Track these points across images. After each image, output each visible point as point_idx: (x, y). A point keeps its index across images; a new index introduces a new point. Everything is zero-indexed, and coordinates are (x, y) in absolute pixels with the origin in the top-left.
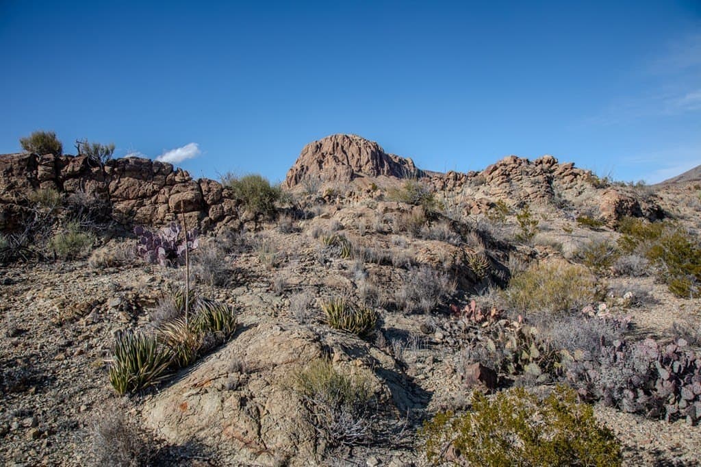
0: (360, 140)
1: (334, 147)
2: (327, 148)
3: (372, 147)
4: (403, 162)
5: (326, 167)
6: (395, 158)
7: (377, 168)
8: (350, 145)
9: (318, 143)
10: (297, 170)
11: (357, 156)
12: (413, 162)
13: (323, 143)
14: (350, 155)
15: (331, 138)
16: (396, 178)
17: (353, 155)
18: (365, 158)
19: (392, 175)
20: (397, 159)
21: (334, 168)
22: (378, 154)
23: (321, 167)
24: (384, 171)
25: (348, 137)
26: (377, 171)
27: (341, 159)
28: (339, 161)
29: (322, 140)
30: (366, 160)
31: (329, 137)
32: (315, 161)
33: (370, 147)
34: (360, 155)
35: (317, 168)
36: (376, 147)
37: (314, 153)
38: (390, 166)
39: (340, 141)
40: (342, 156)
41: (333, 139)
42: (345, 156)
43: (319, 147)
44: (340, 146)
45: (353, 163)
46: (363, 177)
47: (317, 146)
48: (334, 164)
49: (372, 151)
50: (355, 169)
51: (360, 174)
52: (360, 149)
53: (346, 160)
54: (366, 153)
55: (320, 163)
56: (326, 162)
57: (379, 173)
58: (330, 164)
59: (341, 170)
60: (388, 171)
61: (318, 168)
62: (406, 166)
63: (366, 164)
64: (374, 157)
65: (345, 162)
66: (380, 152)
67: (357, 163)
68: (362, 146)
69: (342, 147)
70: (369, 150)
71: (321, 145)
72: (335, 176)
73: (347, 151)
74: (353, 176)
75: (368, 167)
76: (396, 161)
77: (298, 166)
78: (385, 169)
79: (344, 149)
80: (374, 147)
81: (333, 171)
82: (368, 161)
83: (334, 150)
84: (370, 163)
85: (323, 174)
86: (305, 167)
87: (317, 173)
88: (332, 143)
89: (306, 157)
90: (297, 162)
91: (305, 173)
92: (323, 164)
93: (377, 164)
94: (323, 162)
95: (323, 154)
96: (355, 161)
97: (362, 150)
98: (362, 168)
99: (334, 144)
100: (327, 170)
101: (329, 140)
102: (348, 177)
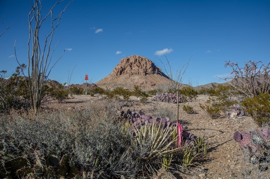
0: (146, 58)
1: (135, 61)
2: (132, 60)
5: (133, 69)
8: (142, 60)
11: (145, 65)
13: (130, 58)
14: (142, 64)
16: (160, 75)
23: (132, 69)
25: (140, 57)
27: (139, 66)
29: (129, 57)
31: (132, 56)
32: (129, 66)
35: (130, 69)
36: (152, 62)
37: (127, 62)
39: (137, 58)
42: (140, 64)
44: (138, 60)
46: (149, 74)
48: (137, 68)
52: (146, 62)
53: (141, 66)
55: (131, 66)
57: (154, 73)
58: (135, 67)
60: (157, 73)
63: (149, 69)
66: (153, 64)
69: (139, 61)
70: (150, 63)
71: (129, 59)
72: (139, 73)
73: (141, 62)
74: (146, 73)
78: (156, 71)
79: (140, 62)
81: (137, 70)
82: (150, 67)
84: (151, 68)
85: (133, 72)
86: (124, 68)
87: (130, 71)
88: (134, 59)
89: (123, 63)
90: (118, 66)
91: (124, 70)
92: (132, 67)
93: (153, 69)
94: (132, 66)
95: (131, 63)
96: (145, 67)
97: (147, 63)
98: (147, 70)
99: (135, 59)
100: (134, 70)
101: (132, 57)
102: (144, 74)
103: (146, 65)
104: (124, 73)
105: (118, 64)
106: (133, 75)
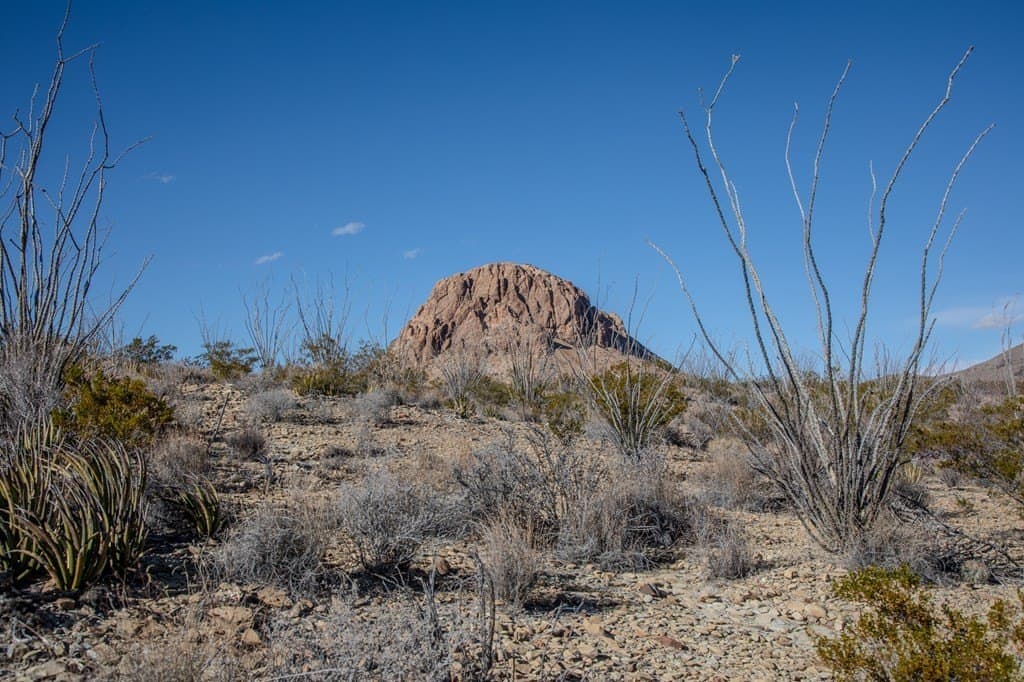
0: (549, 276)
1: (499, 288)
2: (485, 287)
3: (573, 292)
4: (608, 321)
5: (493, 326)
7: (585, 331)
8: (531, 284)
9: (465, 278)
10: (426, 328)
11: (546, 308)
13: (474, 277)
14: (532, 305)
15: (490, 269)
16: (617, 352)
17: (539, 306)
18: (563, 311)
19: (609, 345)
21: (513, 329)
22: (583, 304)
23: (485, 327)
24: (597, 338)
25: (524, 271)
26: (587, 336)
27: (517, 311)
28: (515, 315)
29: (471, 272)
30: (565, 315)
31: (486, 267)
32: (470, 314)
33: (568, 290)
35: (476, 327)
36: (577, 291)
37: (461, 298)
39: (509, 274)
40: (519, 305)
41: (494, 271)
42: (522, 305)
43: (468, 285)
44: (511, 287)
45: (541, 320)
46: (565, 347)
47: (465, 282)
48: (510, 321)
49: (574, 299)
51: (558, 341)
52: (551, 293)
53: (526, 313)
54: (564, 302)
55: (481, 315)
56: (492, 315)
57: (589, 342)
58: (501, 319)
60: (603, 338)
61: (480, 326)
62: (614, 327)
63: (566, 323)
64: (579, 311)
66: (584, 300)
68: (555, 287)
69: (517, 288)
70: (570, 298)
71: (471, 281)
73: (526, 297)
74: (549, 345)
75: (569, 330)
77: (428, 320)
78: (599, 334)
79: (520, 292)
81: (510, 333)
82: (569, 319)
83: (499, 294)
84: (574, 321)
85: (491, 340)
86: (450, 324)
87: (479, 336)
88: (495, 279)
89: (443, 303)
90: (420, 313)
91: (450, 336)
92: (486, 319)
93: (585, 324)
94: (485, 315)
95: (481, 299)
96: (546, 317)
97: (555, 296)
98: (558, 331)
99: (499, 282)
100: (497, 332)
101: (487, 273)
102: (544, 347)
103: (553, 307)
104: (449, 346)
105: (419, 309)
106: (492, 355)
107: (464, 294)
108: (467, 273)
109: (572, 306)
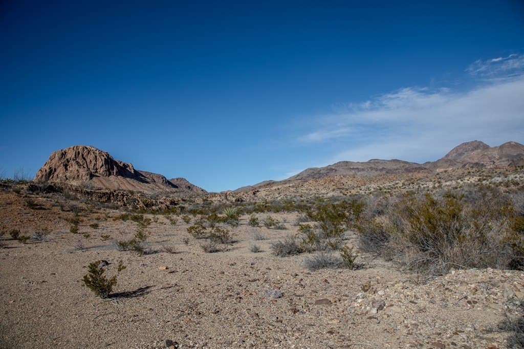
0: (96, 150)
1: (76, 155)
2: (71, 155)
3: (105, 156)
4: (125, 166)
5: (71, 169)
6: (120, 163)
7: (109, 170)
8: (88, 153)
9: (63, 151)
10: (46, 171)
11: (93, 162)
12: (132, 166)
13: (67, 151)
14: (88, 161)
15: (73, 148)
16: (122, 178)
17: (91, 161)
18: (100, 163)
19: (119, 175)
20: (122, 164)
21: (77, 170)
22: (109, 160)
23: (67, 170)
24: (113, 173)
25: (86, 148)
26: (109, 172)
27: (81, 164)
28: (80, 165)
29: (66, 149)
30: (101, 165)
31: (72, 147)
32: (62, 165)
33: (103, 156)
34: (96, 161)
35: (63, 170)
36: (108, 155)
37: (60, 159)
38: (118, 169)
39: (80, 150)
40: (83, 161)
41: (75, 149)
42: (84, 161)
43: (64, 154)
44: (81, 154)
45: (91, 167)
46: (99, 177)
47: (63, 153)
48: (77, 167)
49: (105, 159)
50: (93, 171)
51: (96, 174)
52: (96, 156)
53: (85, 164)
54: (100, 160)
55: (66, 166)
56: (70, 165)
57: (110, 174)
58: (74, 167)
59: (83, 172)
60: (116, 173)
61: (65, 170)
62: (128, 168)
63: (101, 167)
64: (107, 163)
65: (85, 166)
66: (110, 159)
67: (94, 167)
69: (83, 155)
70: (103, 158)
71: (65, 153)
72: (78, 176)
73: (86, 158)
74: (92, 176)
75: (102, 170)
76: (121, 165)
77: (47, 168)
78: (115, 171)
79: (84, 156)
80: (106, 155)
81: (76, 172)
82: (103, 165)
83: (76, 157)
84: (104, 167)
85: (68, 174)
86: (54, 169)
87: (64, 173)
88: (74, 152)
89: (53, 161)
90: (45, 165)
91: (54, 173)
92: (68, 167)
93: (108, 168)
94: (68, 165)
95: (67, 159)
96: (93, 166)
97: (97, 157)
98: (98, 171)
99: (76, 153)
100: (71, 171)
102: (88, 177)
104: (53, 177)
105: (45, 163)
106: (68, 180)
107: (62, 157)
108: (64, 150)
109: (103, 162)
